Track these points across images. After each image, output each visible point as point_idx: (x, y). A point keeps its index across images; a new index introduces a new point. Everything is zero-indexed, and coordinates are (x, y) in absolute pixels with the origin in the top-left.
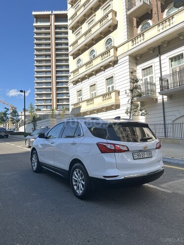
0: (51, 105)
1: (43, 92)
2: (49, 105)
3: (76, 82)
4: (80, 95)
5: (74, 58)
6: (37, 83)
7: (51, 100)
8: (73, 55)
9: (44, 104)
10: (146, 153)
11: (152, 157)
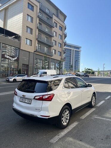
10: (27, 100)
11: (30, 104)
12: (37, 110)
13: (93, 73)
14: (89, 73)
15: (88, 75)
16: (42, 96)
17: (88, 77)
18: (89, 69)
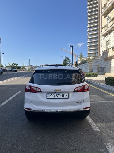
0: (98, 53)
1: (93, 45)
2: (97, 53)
3: (106, 35)
4: (109, 44)
5: (105, 17)
6: (89, 39)
7: (98, 49)
8: (104, 15)
9: (93, 52)
10: (61, 94)
11: (68, 98)
12: (78, 103)
13: (19, 68)
14: (16, 67)
15: (16, 70)
16: (82, 87)
17: (16, 72)
18: (15, 64)
